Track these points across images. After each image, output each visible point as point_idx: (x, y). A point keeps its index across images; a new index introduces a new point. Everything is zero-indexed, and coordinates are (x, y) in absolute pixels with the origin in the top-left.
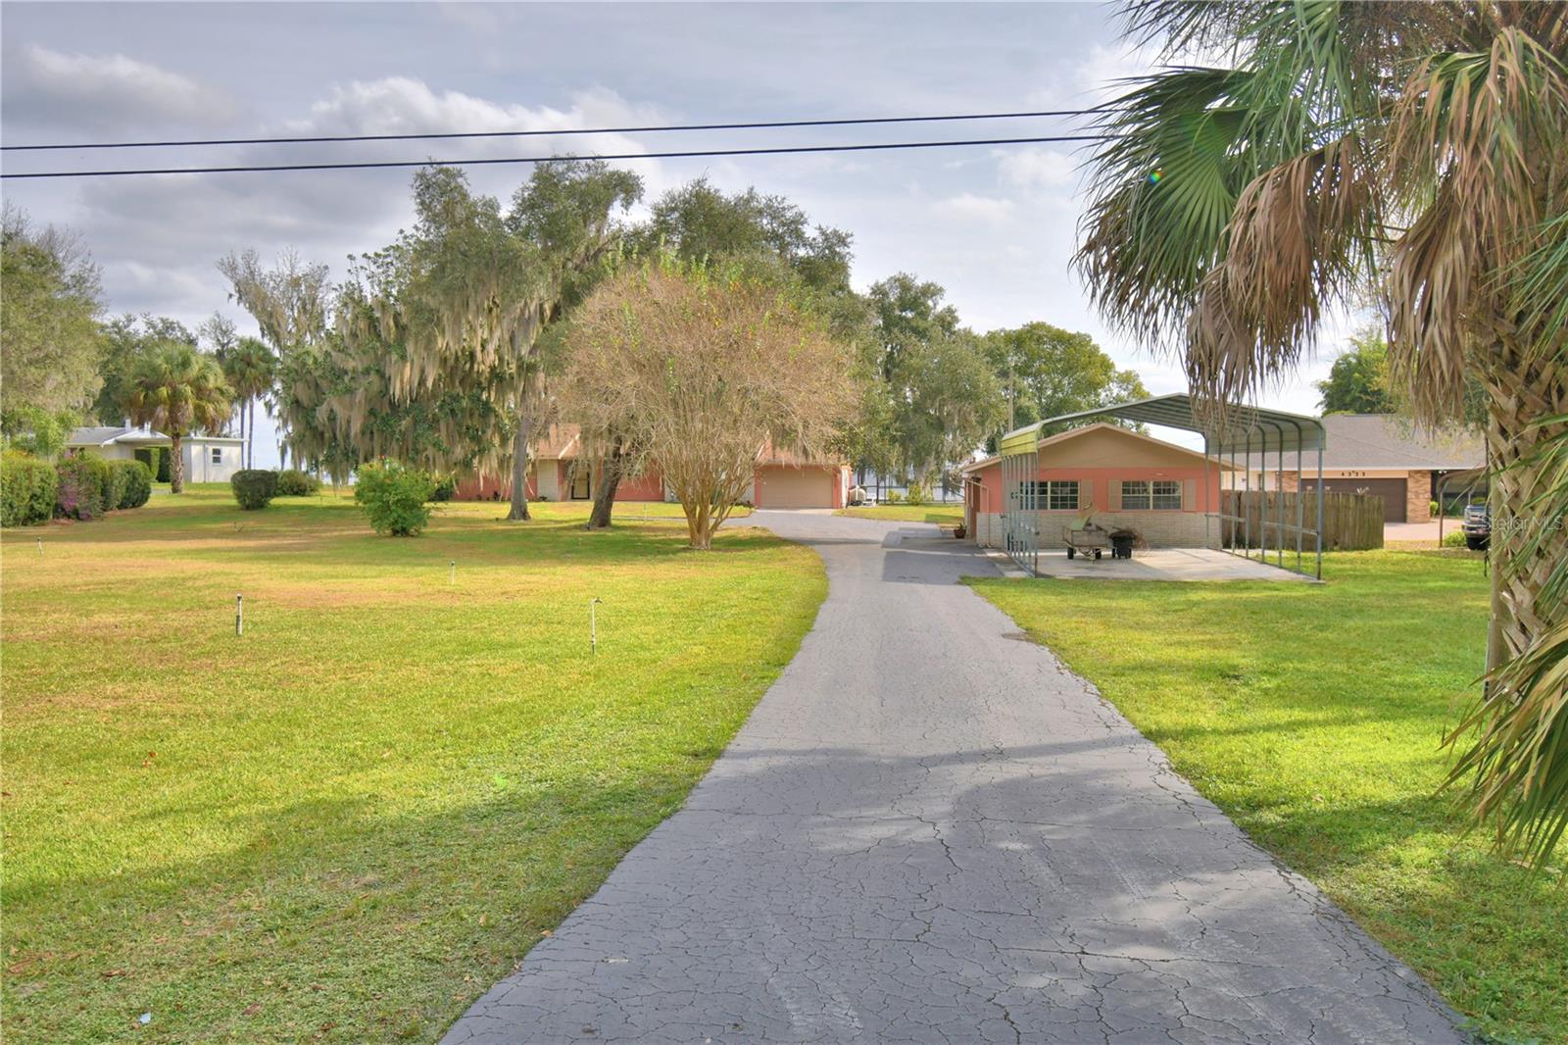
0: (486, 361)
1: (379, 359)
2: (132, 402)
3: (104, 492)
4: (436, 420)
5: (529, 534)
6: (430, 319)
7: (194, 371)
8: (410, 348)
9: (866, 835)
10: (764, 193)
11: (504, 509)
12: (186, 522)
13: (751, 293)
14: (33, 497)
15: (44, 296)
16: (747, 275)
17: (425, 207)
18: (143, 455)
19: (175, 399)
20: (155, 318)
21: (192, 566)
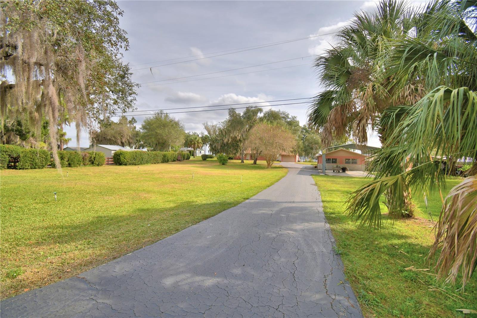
0: (238, 138)
1: (223, 138)
2: (189, 144)
3: (184, 157)
4: (231, 147)
5: (243, 165)
6: (230, 132)
7: (197, 140)
8: (227, 136)
9: (261, 212)
10: (281, 111)
11: (240, 161)
12: (194, 162)
13: (278, 127)
14: (174, 158)
15: (177, 129)
16: (277, 123)
17: (230, 114)
18: (190, 152)
19: (194, 143)
20: (193, 132)
21: (192, 168)
